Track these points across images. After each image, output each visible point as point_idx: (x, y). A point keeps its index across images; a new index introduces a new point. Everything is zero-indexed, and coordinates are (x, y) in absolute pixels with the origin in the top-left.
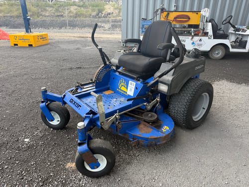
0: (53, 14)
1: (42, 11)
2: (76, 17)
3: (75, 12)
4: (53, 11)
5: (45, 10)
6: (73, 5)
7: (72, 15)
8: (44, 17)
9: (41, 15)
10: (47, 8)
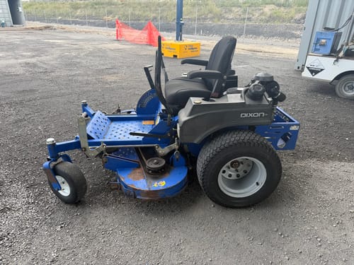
0: (238, 17)
1: (226, 12)
2: (267, 21)
3: (269, 13)
4: (239, 13)
5: (231, 11)
6: (270, 4)
7: (264, 17)
8: (226, 21)
9: (223, 17)
10: (233, 9)
